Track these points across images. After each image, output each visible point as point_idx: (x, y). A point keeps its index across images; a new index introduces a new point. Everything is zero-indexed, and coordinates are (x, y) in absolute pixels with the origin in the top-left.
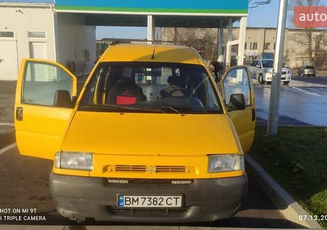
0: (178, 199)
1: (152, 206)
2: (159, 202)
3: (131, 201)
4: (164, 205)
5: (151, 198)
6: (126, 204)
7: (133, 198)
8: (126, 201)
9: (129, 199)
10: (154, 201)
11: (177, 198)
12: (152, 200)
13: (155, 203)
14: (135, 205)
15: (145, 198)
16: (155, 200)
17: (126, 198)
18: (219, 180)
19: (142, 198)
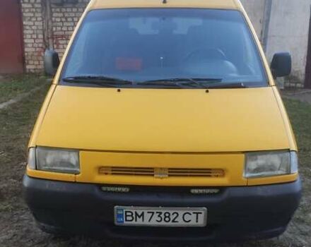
0: (199, 215)
1: (163, 223)
2: (172, 217)
3: (134, 216)
4: (180, 222)
5: (161, 213)
6: (126, 220)
7: (136, 213)
8: (126, 216)
9: (130, 214)
10: (166, 217)
11: (197, 213)
12: (162, 216)
13: (167, 219)
14: (139, 222)
15: (153, 213)
16: (167, 215)
17: (126, 212)
18: (259, 188)
19: (148, 212)
